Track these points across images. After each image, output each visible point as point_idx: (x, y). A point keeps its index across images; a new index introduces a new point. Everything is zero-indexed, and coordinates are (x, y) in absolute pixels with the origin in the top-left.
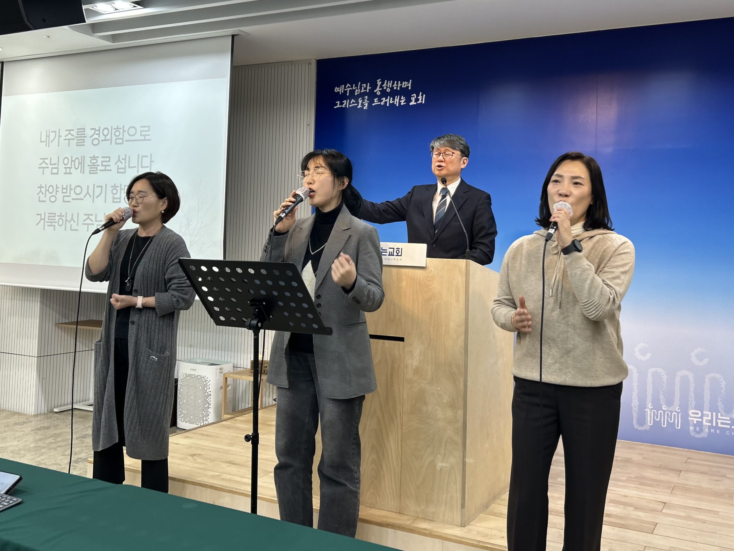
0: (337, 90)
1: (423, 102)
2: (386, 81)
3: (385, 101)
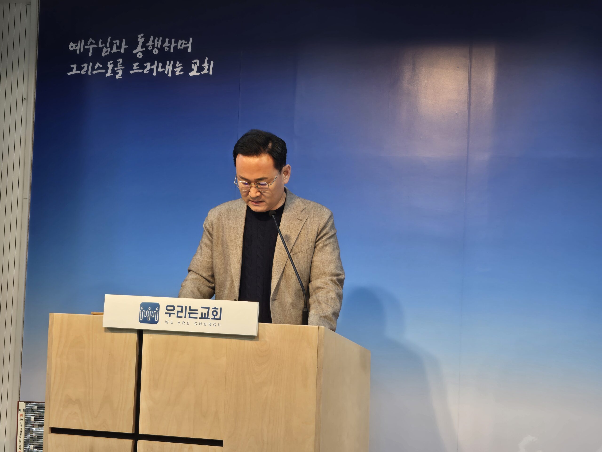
0: (72, 46)
1: (211, 73)
2: (152, 38)
3: (150, 69)
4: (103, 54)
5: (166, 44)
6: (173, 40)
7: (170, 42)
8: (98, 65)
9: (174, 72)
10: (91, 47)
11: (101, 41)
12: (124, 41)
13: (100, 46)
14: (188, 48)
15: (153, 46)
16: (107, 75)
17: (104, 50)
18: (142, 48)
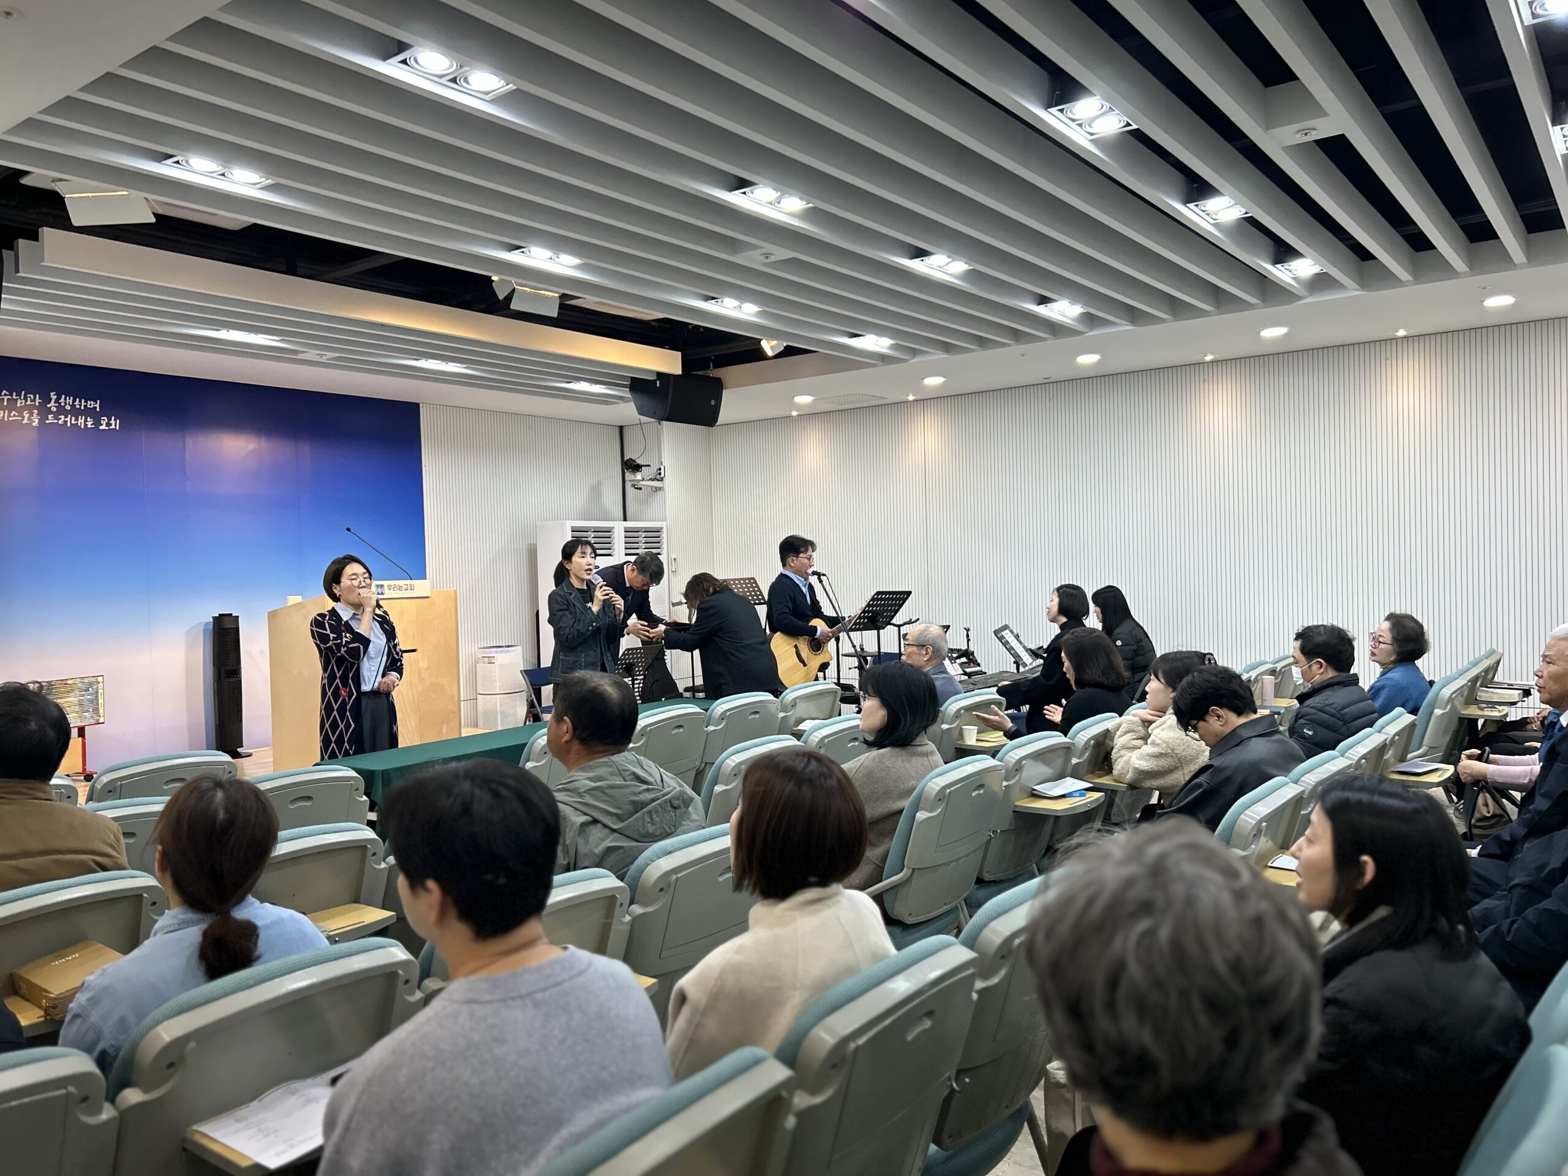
1: (118, 428)
2: (63, 396)
3: (64, 421)
4: (19, 405)
5: (77, 402)
6: (83, 400)
7: (80, 401)
8: (14, 413)
9: (86, 425)
10: (6, 398)
11: (14, 393)
12: (38, 396)
13: (14, 397)
14: (96, 408)
15: (65, 403)
16: (24, 422)
17: (19, 401)
18: (55, 403)
